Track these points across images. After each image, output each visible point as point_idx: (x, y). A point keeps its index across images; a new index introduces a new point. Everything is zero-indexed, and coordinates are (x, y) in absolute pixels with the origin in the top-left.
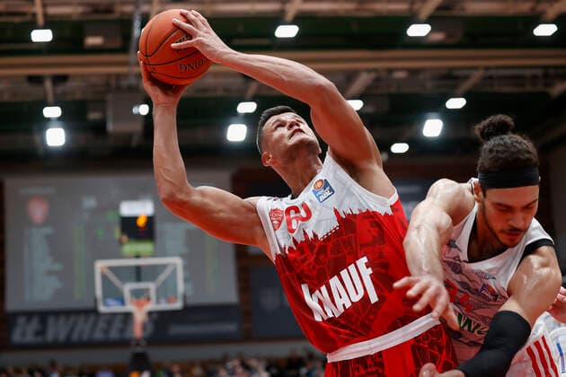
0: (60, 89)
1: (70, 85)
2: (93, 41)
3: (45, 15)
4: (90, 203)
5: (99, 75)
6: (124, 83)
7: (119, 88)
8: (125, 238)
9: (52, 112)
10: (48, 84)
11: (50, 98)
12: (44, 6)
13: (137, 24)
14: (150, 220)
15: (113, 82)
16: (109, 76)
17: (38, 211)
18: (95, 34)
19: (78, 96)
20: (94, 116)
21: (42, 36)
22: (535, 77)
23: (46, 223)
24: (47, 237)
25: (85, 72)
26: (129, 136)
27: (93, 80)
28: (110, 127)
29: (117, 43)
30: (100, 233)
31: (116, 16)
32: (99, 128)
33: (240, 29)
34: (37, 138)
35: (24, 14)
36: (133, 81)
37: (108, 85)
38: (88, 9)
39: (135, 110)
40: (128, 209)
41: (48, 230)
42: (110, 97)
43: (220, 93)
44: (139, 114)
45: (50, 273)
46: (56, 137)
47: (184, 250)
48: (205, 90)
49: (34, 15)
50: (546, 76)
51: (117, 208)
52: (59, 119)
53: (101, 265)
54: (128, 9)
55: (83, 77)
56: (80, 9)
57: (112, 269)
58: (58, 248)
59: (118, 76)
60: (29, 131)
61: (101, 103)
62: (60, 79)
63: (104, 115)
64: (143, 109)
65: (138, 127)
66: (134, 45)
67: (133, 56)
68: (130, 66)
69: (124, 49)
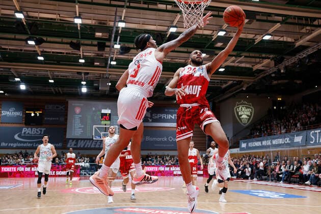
0: (86, 76)
1: (89, 75)
2: (97, 64)
3: (83, 55)
6: (105, 76)
7: (103, 78)
8: (102, 119)
10: (83, 75)
11: (83, 79)
12: (83, 52)
13: (109, 60)
14: (110, 114)
15: (102, 76)
16: (101, 74)
17: (78, 110)
18: (97, 62)
19: (91, 79)
20: (96, 85)
21: (82, 61)
22: (218, 82)
23: (80, 114)
24: (80, 118)
25: (94, 72)
26: (106, 91)
28: (100, 88)
29: (104, 65)
30: (95, 118)
31: (104, 57)
32: (97, 88)
34: (79, 90)
35: (77, 54)
36: (107, 76)
37: (100, 76)
40: (104, 111)
41: (80, 116)
42: (100, 80)
45: (80, 128)
46: (84, 90)
49: (80, 55)
50: (221, 82)
51: (101, 111)
52: (85, 85)
53: (94, 126)
54: (107, 55)
56: (93, 54)
57: (97, 127)
58: (83, 121)
59: (103, 74)
60: (77, 88)
61: (98, 82)
62: (87, 74)
63: (99, 85)
64: (110, 84)
65: (108, 89)
66: (108, 65)
67: (108, 69)
68: (107, 72)
69: (105, 67)
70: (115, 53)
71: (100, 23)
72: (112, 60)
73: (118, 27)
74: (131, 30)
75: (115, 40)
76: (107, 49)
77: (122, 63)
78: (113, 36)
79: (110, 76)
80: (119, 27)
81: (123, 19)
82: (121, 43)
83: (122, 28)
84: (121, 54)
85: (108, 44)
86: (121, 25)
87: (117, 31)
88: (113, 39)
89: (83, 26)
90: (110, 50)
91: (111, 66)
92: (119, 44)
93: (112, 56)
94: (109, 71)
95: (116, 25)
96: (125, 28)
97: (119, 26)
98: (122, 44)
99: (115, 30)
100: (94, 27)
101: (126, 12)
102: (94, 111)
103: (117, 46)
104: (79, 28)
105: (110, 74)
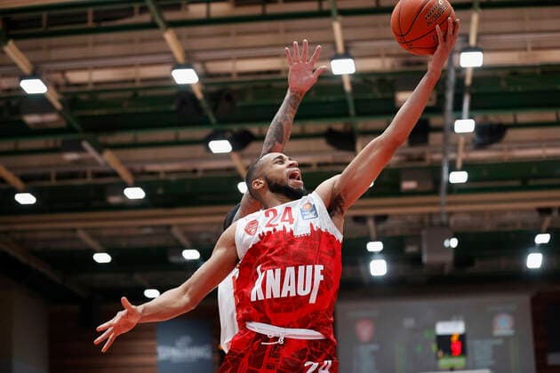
0: (381, 227)
1: (390, 223)
2: (408, 185)
4: (409, 323)
5: (413, 214)
6: (436, 220)
7: (431, 225)
8: (440, 353)
9: (375, 246)
10: (371, 223)
11: (373, 234)
13: (445, 169)
14: (462, 338)
15: (427, 220)
16: (422, 215)
17: (365, 331)
18: (409, 179)
19: (397, 232)
20: (411, 249)
23: (371, 341)
24: (373, 353)
25: (400, 211)
26: (442, 266)
27: (409, 218)
28: (425, 259)
29: (429, 186)
30: (419, 349)
31: (427, 163)
32: (416, 259)
33: (534, 170)
34: (362, 269)
36: (444, 219)
37: (421, 222)
38: (403, 158)
39: (447, 243)
40: (443, 328)
41: (374, 347)
42: (424, 233)
43: (519, 227)
44: (450, 247)
46: (378, 268)
47: (491, 363)
48: (505, 225)
51: (433, 327)
52: (381, 252)
54: (437, 157)
55: (399, 216)
59: (431, 215)
60: (355, 264)
61: (416, 238)
62: (380, 219)
63: (420, 248)
64: (454, 243)
65: (449, 258)
66: (443, 188)
67: (443, 197)
68: (441, 206)
69: (435, 192)
70: (461, 147)
71: (408, 64)
72: (453, 168)
73: (460, 70)
74: (500, 73)
75: (458, 108)
76: (435, 138)
77: (485, 173)
78: (450, 96)
79: (452, 220)
80: (465, 69)
81: (473, 41)
82: (475, 114)
83: (475, 70)
84: (480, 146)
85: (435, 121)
86: (471, 61)
87: (460, 81)
88: (449, 106)
89: (358, 80)
90: (445, 139)
91: (454, 189)
92: (470, 118)
93: (452, 156)
94: (449, 203)
95: (455, 63)
96: (483, 68)
97: (463, 64)
98: (480, 115)
99: (452, 77)
100: (389, 78)
101: (481, 20)
102: (415, 330)
103: (465, 126)
104: (348, 87)
105: (450, 214)
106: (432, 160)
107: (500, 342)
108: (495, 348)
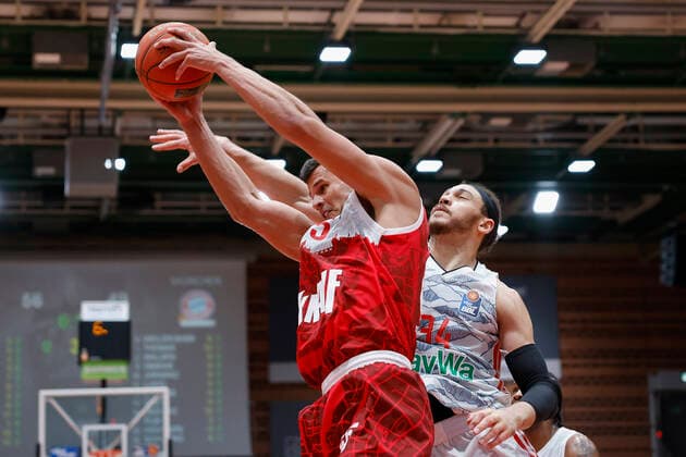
1: (8, 123)
2: (44, 59)
4: (32, 301)
6: (91, 123)
7: (83, 131)
8: (85, 355)
13: (113, 37)
14: (124, 328)
15: (74, 122)
18: (48, 49)
19: (21, 140)
20: (43, 171)
26: (97, 202)
27: (45, 119)
28: (67, 190)
29: (83, 63)
30: (47, 346)
31: (83, 22)
33: (267, 49)
36: (106, 122)
37: (66, 125)
39: (109, 164)
40: (91, 312)
42: (68, 144)
44: (113, 170)
53: (43, 394)
54: (100, 12)
56: (26, 10)
57: (59, 399)
59: (82, 113)
61: (55, 154)
63: (60, 167)
64: (120, 164)
65: (110, 190)
66: (108, 66)
67: (106, 85)
68: (101, 99)
69: (93, 74)
72: (125, 36)
79: (120, 123)
93: (126, 13)
94: (114, 96)
102: (39, 314)
105: (118, 113)
106: (90, 19)
107: (190, 339)
108: (181, 349)
